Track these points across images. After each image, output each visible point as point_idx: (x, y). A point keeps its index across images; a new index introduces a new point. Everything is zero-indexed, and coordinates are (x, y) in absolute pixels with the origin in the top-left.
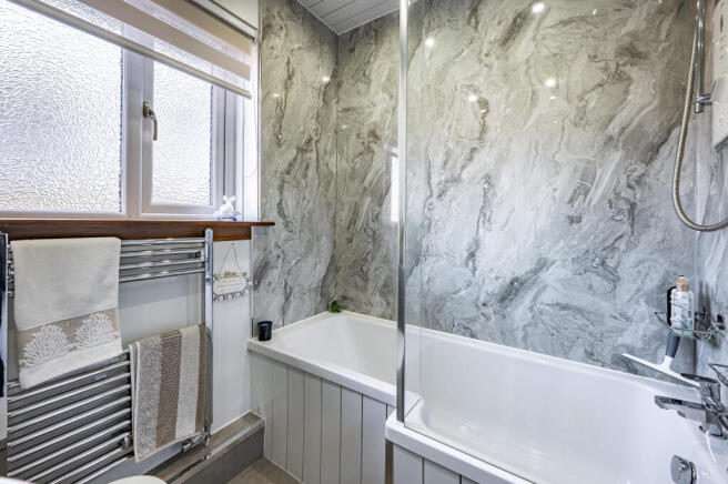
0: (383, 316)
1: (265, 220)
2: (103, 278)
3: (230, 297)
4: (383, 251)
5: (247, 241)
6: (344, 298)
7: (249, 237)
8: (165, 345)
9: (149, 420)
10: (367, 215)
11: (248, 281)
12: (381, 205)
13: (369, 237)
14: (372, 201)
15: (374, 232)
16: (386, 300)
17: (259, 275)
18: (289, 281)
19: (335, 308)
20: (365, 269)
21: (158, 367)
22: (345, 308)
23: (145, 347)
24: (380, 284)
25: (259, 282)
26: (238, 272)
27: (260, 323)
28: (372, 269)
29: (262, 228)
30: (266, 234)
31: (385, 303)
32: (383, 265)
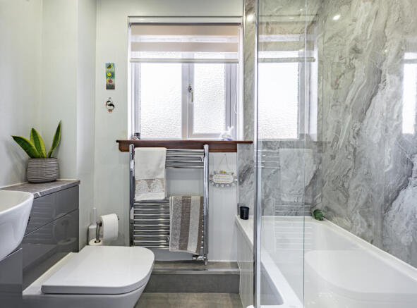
0: (363, 237)
1: (247, 140)
2: (159, 164)
3: (223, 186)
4: (363, 169)
5: (235, 153)
6: (328, 209)
7: (236, 151)
8: (183, 201)
9: (176, 234)
10: (348, 132)
11: (235, 178)
12: (361, 121)
13: (350, 154)
14: (353, 118)
15: (355, 149)
16: (367, 221)
17: (243, 176)
18: (268, 184)
19: (317, 215)
20: (346, 186)
21: (180, 211)
22: (328, 218)
23: (175, 199)
24: (361, 203)
25: (243, 181)
26: (228, 172)
27: (241, 208)
28: (353, 186)
29: (245, 146)
30: (249, 149)
31: (366, 224)
32: (364, 183)
